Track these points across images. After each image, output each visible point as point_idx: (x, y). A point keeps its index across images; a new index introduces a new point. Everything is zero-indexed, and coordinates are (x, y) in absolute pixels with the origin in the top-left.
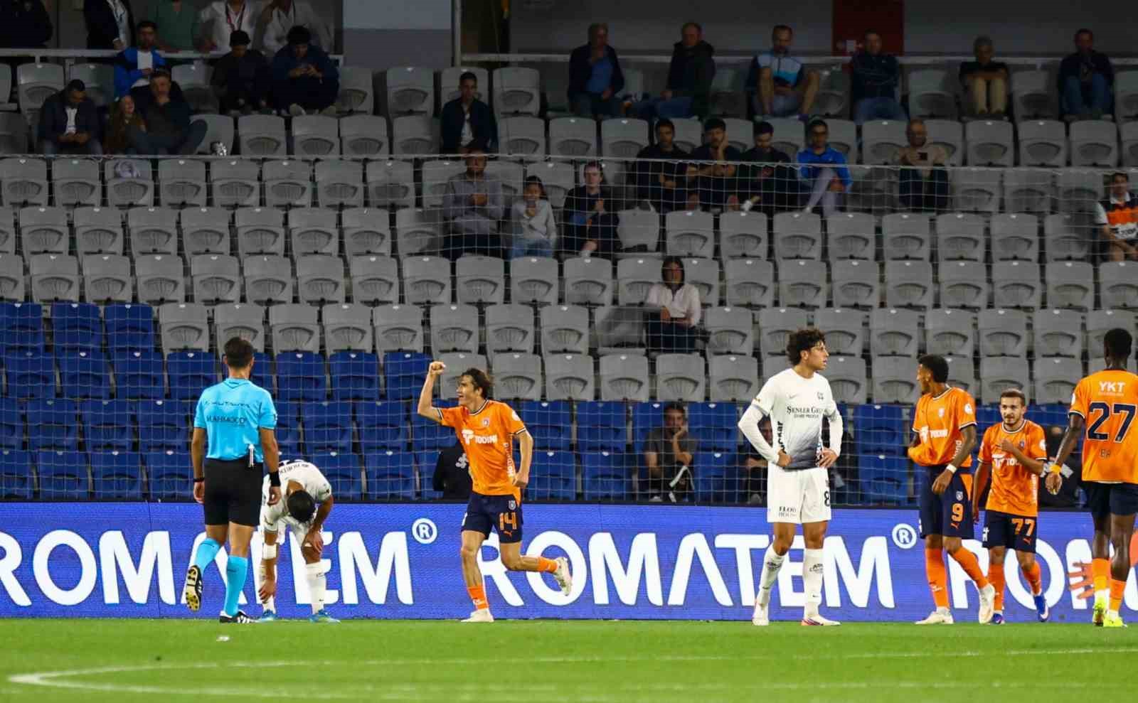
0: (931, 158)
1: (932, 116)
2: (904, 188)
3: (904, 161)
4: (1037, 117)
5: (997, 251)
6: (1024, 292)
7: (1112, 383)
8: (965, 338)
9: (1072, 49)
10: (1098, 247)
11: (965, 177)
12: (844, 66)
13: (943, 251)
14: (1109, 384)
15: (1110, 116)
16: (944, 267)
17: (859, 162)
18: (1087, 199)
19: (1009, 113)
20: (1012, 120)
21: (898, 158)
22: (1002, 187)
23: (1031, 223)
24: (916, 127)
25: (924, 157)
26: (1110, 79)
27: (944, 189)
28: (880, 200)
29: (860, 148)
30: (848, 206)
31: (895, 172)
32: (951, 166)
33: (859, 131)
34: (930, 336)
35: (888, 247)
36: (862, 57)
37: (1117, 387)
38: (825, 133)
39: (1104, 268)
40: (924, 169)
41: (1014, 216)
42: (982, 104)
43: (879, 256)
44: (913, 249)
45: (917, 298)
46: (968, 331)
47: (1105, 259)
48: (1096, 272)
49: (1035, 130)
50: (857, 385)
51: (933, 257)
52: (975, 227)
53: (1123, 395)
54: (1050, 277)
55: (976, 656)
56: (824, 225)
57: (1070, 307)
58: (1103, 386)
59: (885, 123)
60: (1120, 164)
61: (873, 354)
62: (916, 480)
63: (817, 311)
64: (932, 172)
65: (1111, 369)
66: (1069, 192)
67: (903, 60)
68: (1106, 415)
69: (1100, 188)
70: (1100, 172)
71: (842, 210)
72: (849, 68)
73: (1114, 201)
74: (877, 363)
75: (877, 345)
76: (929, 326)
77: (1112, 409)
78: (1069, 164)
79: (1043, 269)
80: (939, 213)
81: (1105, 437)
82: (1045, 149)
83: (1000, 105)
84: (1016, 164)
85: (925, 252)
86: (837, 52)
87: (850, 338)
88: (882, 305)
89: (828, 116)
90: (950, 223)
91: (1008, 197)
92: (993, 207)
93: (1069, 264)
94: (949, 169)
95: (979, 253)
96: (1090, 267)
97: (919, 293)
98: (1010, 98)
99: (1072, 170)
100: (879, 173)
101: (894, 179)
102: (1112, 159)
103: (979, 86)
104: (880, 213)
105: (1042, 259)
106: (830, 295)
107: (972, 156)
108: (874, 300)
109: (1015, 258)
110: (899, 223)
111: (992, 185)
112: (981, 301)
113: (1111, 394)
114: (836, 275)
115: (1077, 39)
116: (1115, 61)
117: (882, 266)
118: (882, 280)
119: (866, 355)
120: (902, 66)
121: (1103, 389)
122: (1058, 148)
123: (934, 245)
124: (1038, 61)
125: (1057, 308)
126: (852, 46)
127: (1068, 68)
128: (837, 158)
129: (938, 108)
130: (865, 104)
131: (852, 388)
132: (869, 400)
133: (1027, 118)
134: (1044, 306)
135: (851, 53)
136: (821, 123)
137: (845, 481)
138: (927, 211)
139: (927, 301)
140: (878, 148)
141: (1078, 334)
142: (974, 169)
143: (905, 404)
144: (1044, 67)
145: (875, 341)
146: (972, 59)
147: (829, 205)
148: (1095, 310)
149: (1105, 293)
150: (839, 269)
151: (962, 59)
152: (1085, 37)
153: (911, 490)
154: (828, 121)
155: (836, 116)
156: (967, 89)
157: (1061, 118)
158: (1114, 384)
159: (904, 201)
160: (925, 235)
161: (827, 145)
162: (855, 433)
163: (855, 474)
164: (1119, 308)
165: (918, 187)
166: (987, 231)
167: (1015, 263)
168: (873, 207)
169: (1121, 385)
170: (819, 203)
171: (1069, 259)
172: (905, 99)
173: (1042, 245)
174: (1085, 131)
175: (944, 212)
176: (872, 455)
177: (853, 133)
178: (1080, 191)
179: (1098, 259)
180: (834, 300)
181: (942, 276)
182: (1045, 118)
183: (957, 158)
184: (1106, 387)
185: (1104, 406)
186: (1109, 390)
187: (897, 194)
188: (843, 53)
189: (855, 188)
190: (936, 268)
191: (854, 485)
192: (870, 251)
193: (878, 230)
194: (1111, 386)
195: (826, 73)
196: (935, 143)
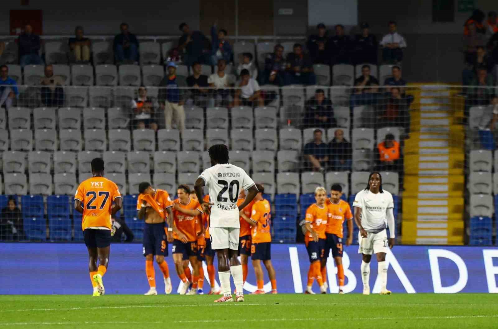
0: (55, 82)
1: (56, 63)
2: (43, 96)
3: (43, 83)
4: (104, 63)
5: (86, 124)
6: (99, 143)
7: (97, 182)
8: (72, 164)
9: (119, 32)
10: (132, 123)
11: (71, 91)
12: (16, 40)
13: (62, 124)
14: (96, 183)
15: (137, 63)
16: (62, 132)
17: (23, 84)
18: (127, 100)
19: (91, 61)
20: (92, 64)
21: (40, 82)
22: (88, 95)
23: (102, 112)
24: (49, 68)
25: (52, 81)
26: (138, 46)
27: (62, 96)
28: (32, 101)
29: (23, 78)
30: (18, 104)
31: (39, 89)
32: (65, 86)
33: (22, 70)
34: (56, 164)
35: (36, 122)
36: (24, 35)
37: (100, 184)
38: (7, 71)
39: (135, 132)
40: (53, 87)
41: (94, 109)
42: (79, 57)
43: (32, 127)
44: (48, 124)
45: (50, 147)
46: (73, 161)
47: (136, 128)
48: (131, 134)
49: (103, 69)
50: (23, 186)
51: (57, 128)
52: (76, 113)
53: (103, 187)
54: (110, 136)
55: (77, 310)
56: (7, 113)
57: (120, 150)
58: (93, 184)
59: (34, 66)
60: (142, 85)
61: (30, 172)
62: (50, 229)
63: (4, 153)
64: (56, 89)
65: (96, 177)
66: (118, 98)
67: (43, 37)
68: (95, 197)
69: (133, 95)
70: (133, 88)
71: (15, 106)
72: (17, 41)
73: (140, 99)
74: (32, 176)
75: (31, 168)
76: (55, 159)
77: (98, 194)
78: (118, 84)
79: (107, 133)
80: (59, 107)
81: (94, 207)
82: (107, 78)
83: (87, 57)
84: (95, 84)
85: (53, 125)
86: (12, 33)
87: (19, 165)
88: (34, 149)
89: (8, 63)
90: (65, 112)
91: (91, 100)
92: (84, 104)
93: (119, 130)
94: (64, 87)
95: (78, 125)
96: (128, 132)
97: (50, 144)
98: (91, 54)
99: (120, 87)
100: (31, 89)
101: (39, 92)
102: (138, 83)
103: (78, 49)
104: (32, 107)
105: (107, 128)
106: (10, 145)
107: (74, 81)
108: (30, 147)
109: (94, 128)
110: (42, 112)
111: (83, 94)
112: (79, 147)
113: (97, 187)
114: (12, 136)
115: (121, 28)
116: (139, 38)
117: (34, 132)
118: (34, 138)
119: (27, 173)
120: (42, 40)
121: (93, 185)
122: (114, 78)
123: (57, 122)
124: (103, 38)
125: (114, 150)
126: (19, 31)
127: (118, 41)
128: (13, 82)
129: (59, 59)
130: (25, 57)
131: (20, 188)
132: (28, 193)
133: (99, 63)
134: (108, 149)
135: (19, 34)
136: (5, 66)
137: (17, 231)
138: (54, 106)
139: (55, 147)
140: (32, 78)
141: (123, 162)
142: (75, 87)
143: (44, 195)
144: (108, 40)
145: (31, 166)
146: (74, 37)
147: (9, 104)
148: (131, 151)
149: (135, 143)
150: (13, 133)
151: (69, 37)
152: (125, 27)
153: (48, 234)
154: (9, 66)
155: (12, 63)
156: (72, 49)
157: (115, 63)
158: (98, 183)
159: (44, 102)
160: (53, 116)
161: (8, 77)
162: (22, 208)
163: (21, 227)
164: (142, 150)
165: (50, 95)
166: (82, 115)
167: (95, 130)
168: (29, 105)
169: (101, 183)
170: (5, 102)
171: (119, 128)
172: (43, 55)
173: (107, 121)
174: (125, 70)
175: (62, 107)
176: (29, 218)
177: (20, 71)
178: (124, 97)
179: (132, 128)
180: (12, 147)
181: (61, 136)
182: (108, 63)
183: (68, 82)
184: (94, 184)
185: (93, 193)
186: (96, 185)
187: (40, 98)
188: (14, 34)
189: (21, 96)
190: (58, 132)
191: (21, 232)
192: (28, 125)
193: (32, 115)
194: (97, 184)
195: (7, 43)
196: (58, 75)
